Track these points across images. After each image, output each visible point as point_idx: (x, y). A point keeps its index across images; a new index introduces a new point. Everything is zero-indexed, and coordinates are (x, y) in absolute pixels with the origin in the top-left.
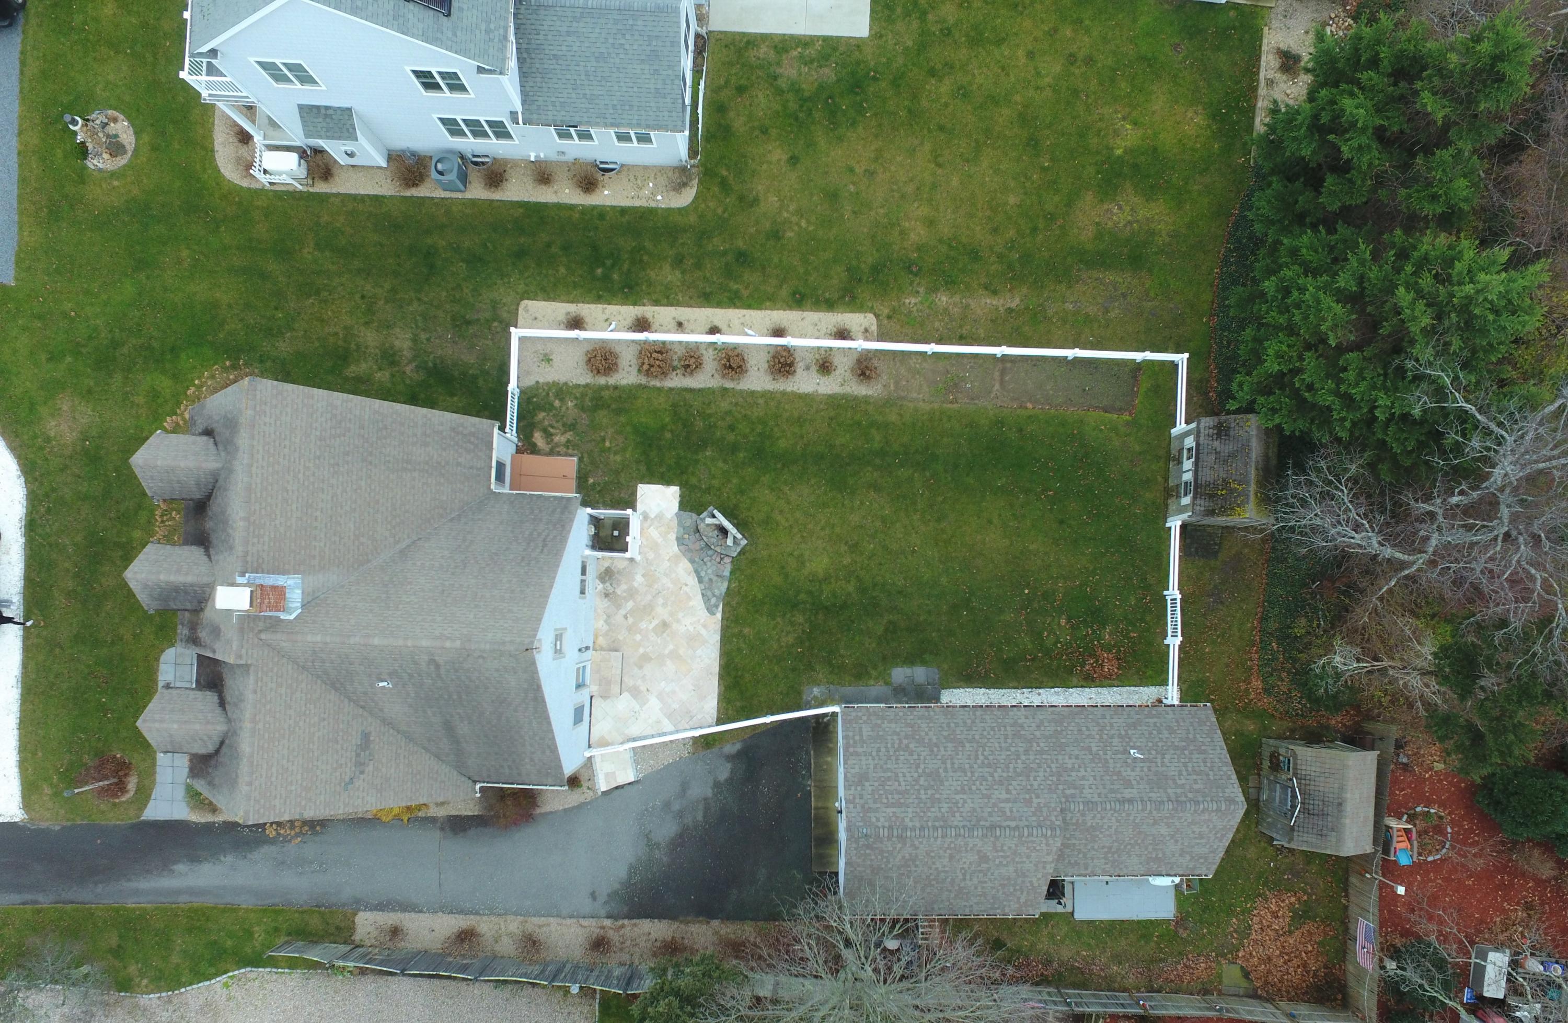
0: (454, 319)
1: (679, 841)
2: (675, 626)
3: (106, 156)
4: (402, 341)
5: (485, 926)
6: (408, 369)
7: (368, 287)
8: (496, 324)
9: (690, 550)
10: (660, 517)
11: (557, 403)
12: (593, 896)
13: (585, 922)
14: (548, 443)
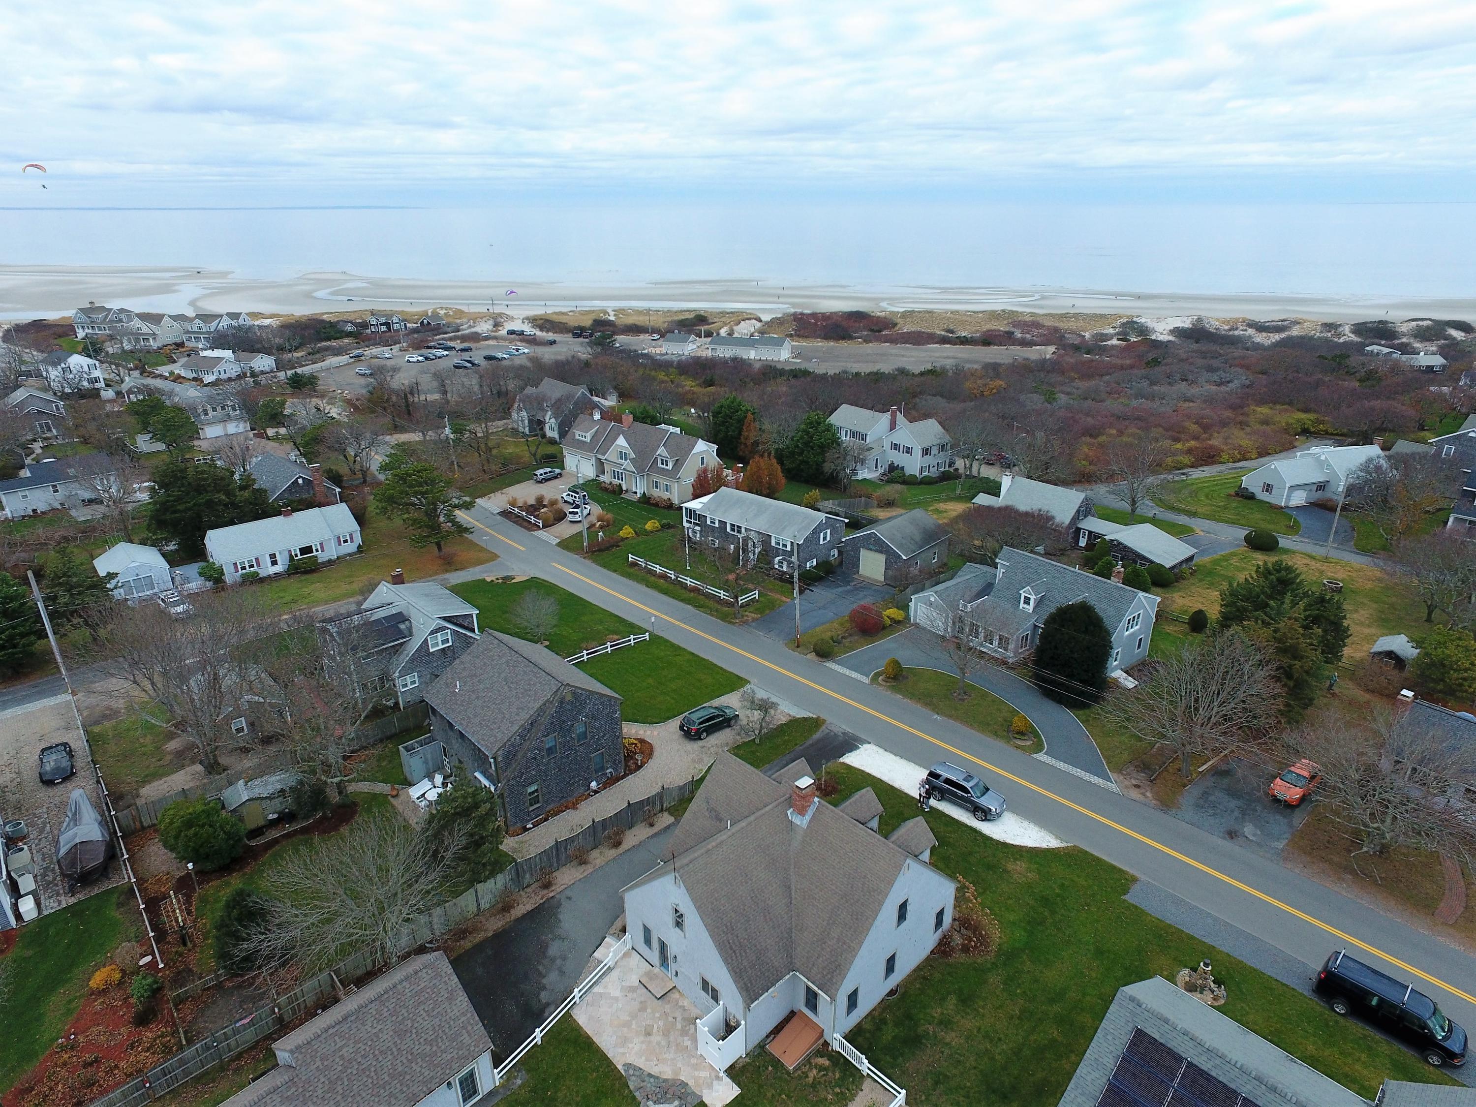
0: (946, 1076)
1: (543, 949)
2: (642, 1038)
3: (1187, 979)
4: (953, 1038)
5: (612, 853)
6: (931, 1028)
7: (1004, 1047)
8: (923, 1098)
9: (673, 1085)
10: (710, 1086)
11: (837, 1090)
12: (569, 898)
13: (563, 887)
14: (816, 1064)
